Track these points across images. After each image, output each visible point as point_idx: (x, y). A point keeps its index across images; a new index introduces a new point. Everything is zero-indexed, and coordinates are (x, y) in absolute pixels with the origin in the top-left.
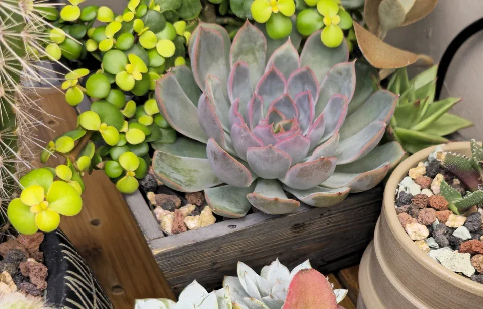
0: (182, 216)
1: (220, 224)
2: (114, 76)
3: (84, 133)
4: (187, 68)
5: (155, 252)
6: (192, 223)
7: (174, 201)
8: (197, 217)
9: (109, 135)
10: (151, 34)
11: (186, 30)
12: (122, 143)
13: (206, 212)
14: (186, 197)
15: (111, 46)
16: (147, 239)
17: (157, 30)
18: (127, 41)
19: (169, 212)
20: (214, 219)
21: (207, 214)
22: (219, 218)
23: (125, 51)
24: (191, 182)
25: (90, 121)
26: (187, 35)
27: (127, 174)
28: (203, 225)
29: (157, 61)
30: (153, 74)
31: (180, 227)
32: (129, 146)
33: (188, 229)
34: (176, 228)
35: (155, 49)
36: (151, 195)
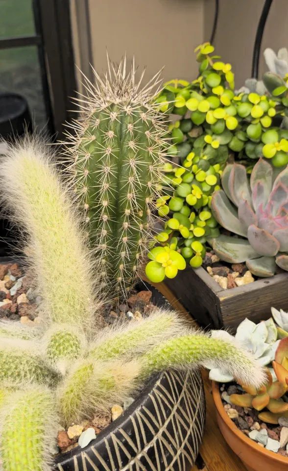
0: (232, 278)
1: (257, 282)
2: (185, 198)
3: (171, 231)
4: (222, 190)
5: (221, 299)
6: (240, 282)
7: (225, 270)
8: (243, 278)
9: (185, 232)
10: (202, 172)
11: (220, 169)
12: (191, 237)
13: (248, 275)
14: (232, 267)
15: (181, 182)
16: (214, 292)
17: (206, 170)
18: (189, 178)
19: (222, 277)
20: (253, 279)
21: (248, 276)
22: (256, 278)
23: (190, 184)
24: (236, 257)
25: (173, 224)
26: (220, 172)
27: (197, 254)
28: (247, 283)
29: (207, 188)
30: (204, 196)
31: (232, 285)
32: (196, 238)
33: (237, 286)
34: (230, 285)
35: (205, 181)
36: (209, 268)
